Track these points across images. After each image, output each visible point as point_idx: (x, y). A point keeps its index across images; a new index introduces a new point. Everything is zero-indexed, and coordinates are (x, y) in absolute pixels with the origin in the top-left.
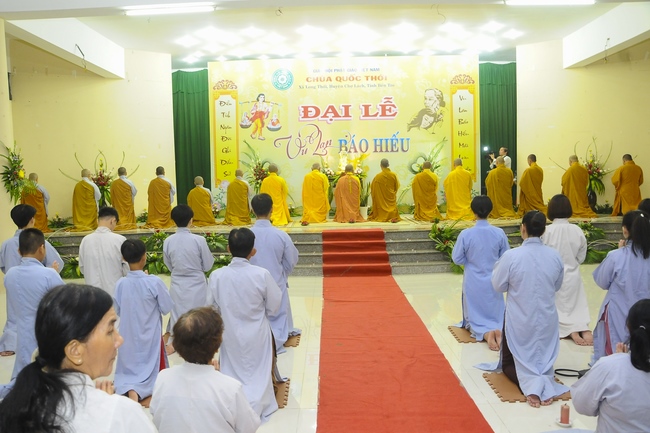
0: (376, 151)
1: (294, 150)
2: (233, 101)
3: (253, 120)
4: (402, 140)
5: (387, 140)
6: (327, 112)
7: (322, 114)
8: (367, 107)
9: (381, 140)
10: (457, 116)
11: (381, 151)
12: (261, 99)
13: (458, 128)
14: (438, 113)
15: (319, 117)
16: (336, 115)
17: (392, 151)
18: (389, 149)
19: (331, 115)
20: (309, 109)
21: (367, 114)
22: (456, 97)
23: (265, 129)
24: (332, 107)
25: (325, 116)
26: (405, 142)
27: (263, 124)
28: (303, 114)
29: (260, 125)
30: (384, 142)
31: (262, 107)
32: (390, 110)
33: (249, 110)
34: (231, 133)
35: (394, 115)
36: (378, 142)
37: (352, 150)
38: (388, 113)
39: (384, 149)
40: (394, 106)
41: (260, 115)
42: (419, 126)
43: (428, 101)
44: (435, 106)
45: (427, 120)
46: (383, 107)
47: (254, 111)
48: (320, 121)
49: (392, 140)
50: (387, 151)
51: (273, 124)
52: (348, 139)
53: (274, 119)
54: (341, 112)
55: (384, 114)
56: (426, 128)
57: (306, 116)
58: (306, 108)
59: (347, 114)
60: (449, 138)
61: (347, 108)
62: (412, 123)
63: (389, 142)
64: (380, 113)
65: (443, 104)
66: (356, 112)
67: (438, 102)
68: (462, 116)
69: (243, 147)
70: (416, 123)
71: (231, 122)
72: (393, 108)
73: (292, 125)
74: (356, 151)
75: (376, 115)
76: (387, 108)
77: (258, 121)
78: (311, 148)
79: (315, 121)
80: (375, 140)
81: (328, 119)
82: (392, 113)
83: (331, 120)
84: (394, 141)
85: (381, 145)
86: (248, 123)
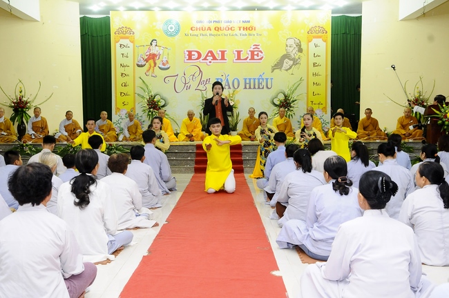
0: (245, 88)
1: (180, 86)
2: (131, 45)
3: (147, 61)
4: (267, 79)
5: (254, 79)
6: (207, 56)
7: (203, 57)
8: (239, 52)
9: (250, 79)
10: (312, 60)
11: (250, 88)
12: (154, 44)
13: (313, 70)
14: (297, 57)
15: (201, 59)
16: (214, 58)
17: (259, 88)
18: (257, 87)
19: (210, 58)
20: (193, 53)
21: (239, 58)
22: (311, 45)
23: (157, 68)
24: (211, 52)
25: (205, 59)
26: (269, 81)
27: (155, 64)
28: (187, 57)
29: (153, 65)
30: (252, 81)
31: (154, 50)
32: (257, 55)
33: (143, 52)
34: (128, 71)
35: (261, 59)
36: (248, 81)
37: (227, 87)
38: (256, 57)
39: (252, 87)
41: (153, 57)
42: (281, 68)
43: (289, 48)
44: (294, 52)
45: (287, 63)
46: (252, 52)
47: (148, 54)
48: (200, 63)
49: (259, 79)
50: (254, 88)
51: (163, 64)
52: (223, 78)
53: (164, 60)
54: (218, 56)
55: (252, 58)
56: (287, 70)
57: (190, 58)
58: (190, 52)
59: (223, 58)
60: (305, 78)
61: (223, 53)
62: (275, 65)
63: (256, 81)
64: (250, 58)
65: (300, 50)
66: (230, 56)
67: (297, 49)
68: (316, 60)
69: (139, 82)
70: (278, 65)
71: (129, 61)
72: (260, 53)
73: (179, 65)
74: (229, 88)
75: (246, 59)
76: (256, 53)
77: (151, 61)
78: (194, 84)
79: (197, 63)
80: (245, 79)
81: (208, 61)
82: (260, 57)
83: (210, 62)
84: (261, 80)
85: (250, 84)
86: (143, 63)
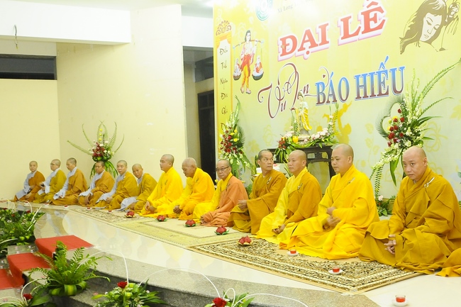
0: (358, 97)
2: (229, 47)
3: (242, 68)
4: (393, 71)
5: (372, 75)
6: (304, 41)
7: (299, 46)
8: (346, 21)
9: (365, 76)
11: (366, 96)
12: (248, 38)
15: (296, 51)
16: (313, 44)
17: (380, 94)
18: (376, 93)
19: (307, 45)
20: (287, 41)
21: (346, 33)
23: (251, 78)
24: (308, 33)
25: (302, 49)
26: (398, 73)
27: (249, 72)
28: (281, 50)
29: (247, 73)
30: (368, 79)
31: (250, 49)
32: (375, 19)
34: (227, 88)
35: (380, 27)
36: (361, 82)
37: (331, 99)
38: (372, 25)
39: (369, 94)
40: (380, 10)
41: (247, 60)
42: (417, 39)
46: (366, 14)
47: (243, 56)
48: (297, 58)
49: (379, 74)
50: (373, 95)
51: (257, 71)
52: (325, 81)
53: (258, 62)
54: (318, 40)
55: (367, 29)
56: (429, 42)
57: (285, 52)
58: (283, 40)
59: (324, 42)
61: (323, 28)
62: (409, 34)
63: (376, 77)
64: (363, 28)
66: (334, 33)
69: (235, 104)
70: (413, 34)
71: (228, 73)
72: (379, 13)
74: (335, 101)
75: (356, 34)
76: (372, 15)
77: (246, 68)
79: (291, 58)
80: (357, 77)
81: (304, 52)
82: (379, 22)
83: (308, 53)
84: (383, 75)
85: (365, 86)
86: (239, 72)
